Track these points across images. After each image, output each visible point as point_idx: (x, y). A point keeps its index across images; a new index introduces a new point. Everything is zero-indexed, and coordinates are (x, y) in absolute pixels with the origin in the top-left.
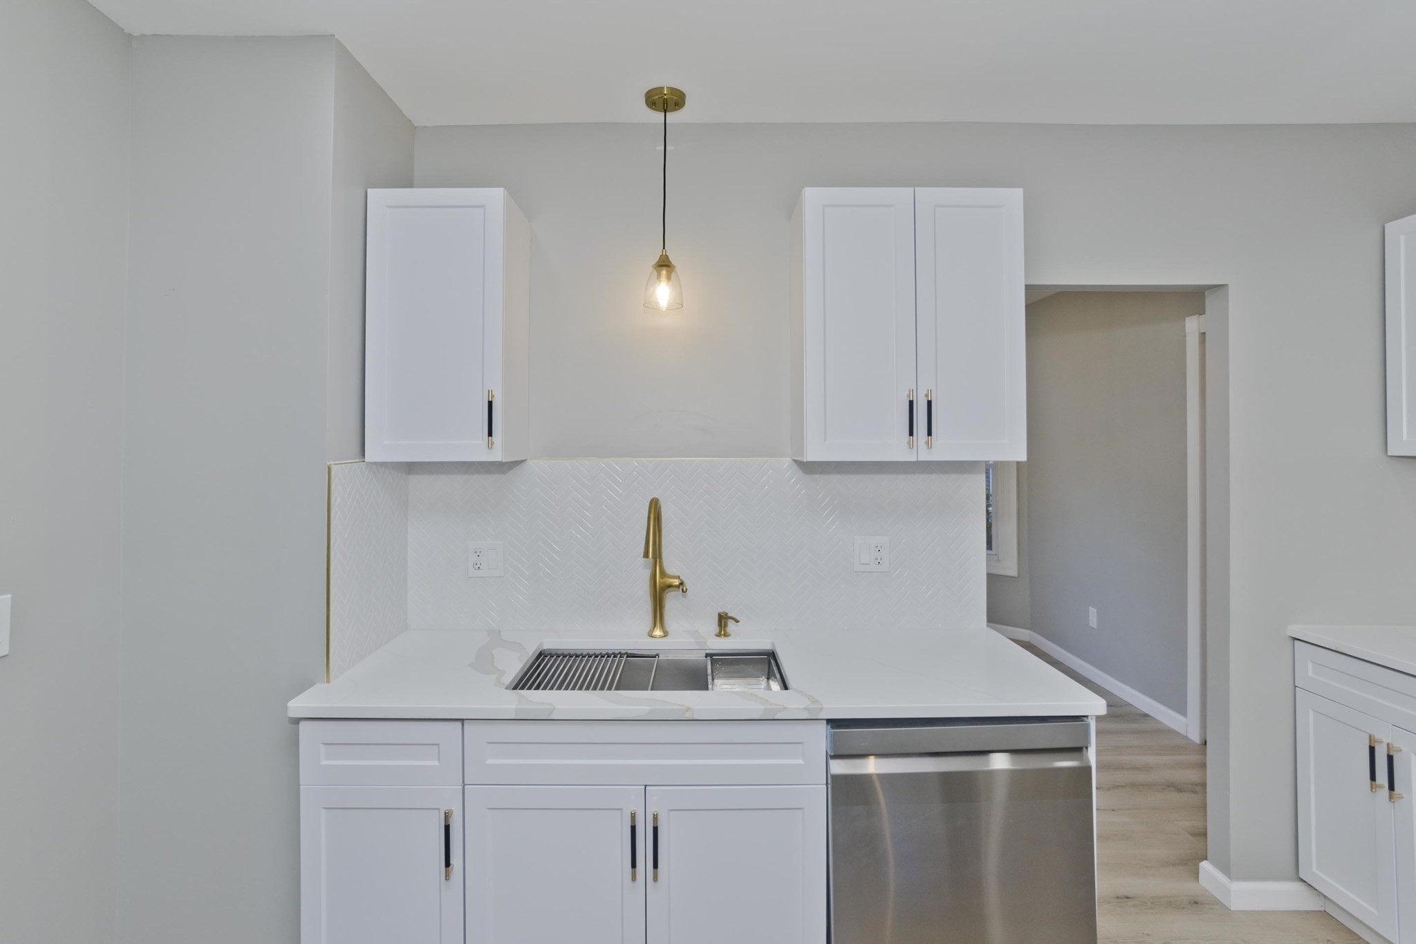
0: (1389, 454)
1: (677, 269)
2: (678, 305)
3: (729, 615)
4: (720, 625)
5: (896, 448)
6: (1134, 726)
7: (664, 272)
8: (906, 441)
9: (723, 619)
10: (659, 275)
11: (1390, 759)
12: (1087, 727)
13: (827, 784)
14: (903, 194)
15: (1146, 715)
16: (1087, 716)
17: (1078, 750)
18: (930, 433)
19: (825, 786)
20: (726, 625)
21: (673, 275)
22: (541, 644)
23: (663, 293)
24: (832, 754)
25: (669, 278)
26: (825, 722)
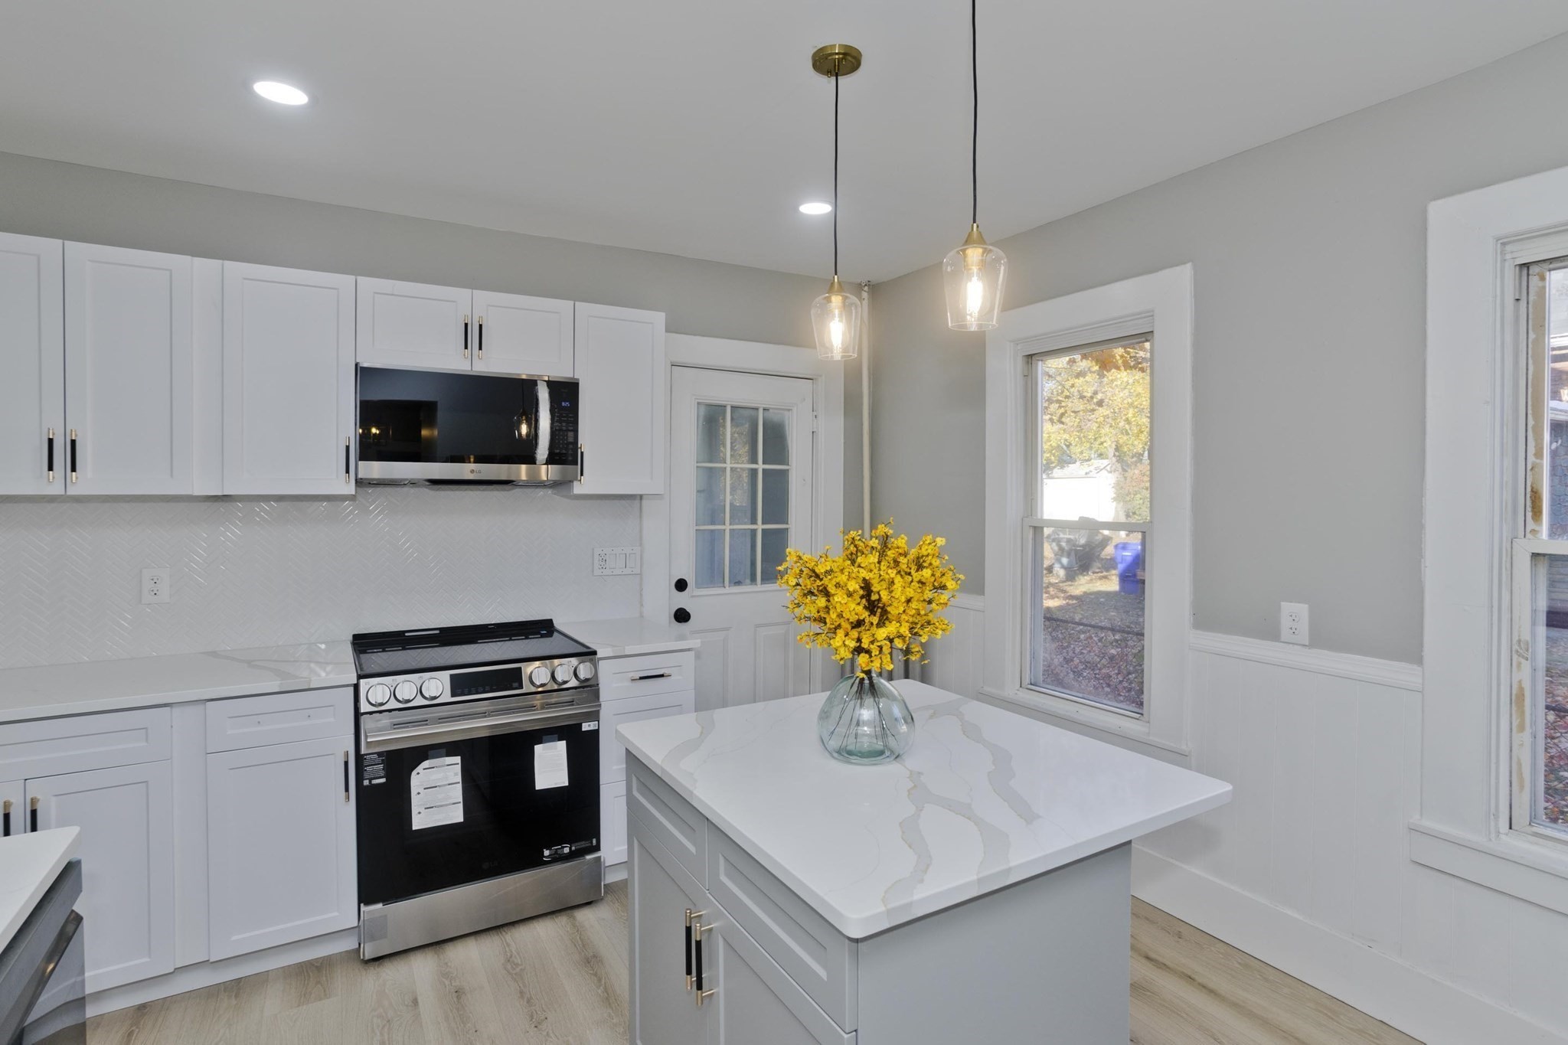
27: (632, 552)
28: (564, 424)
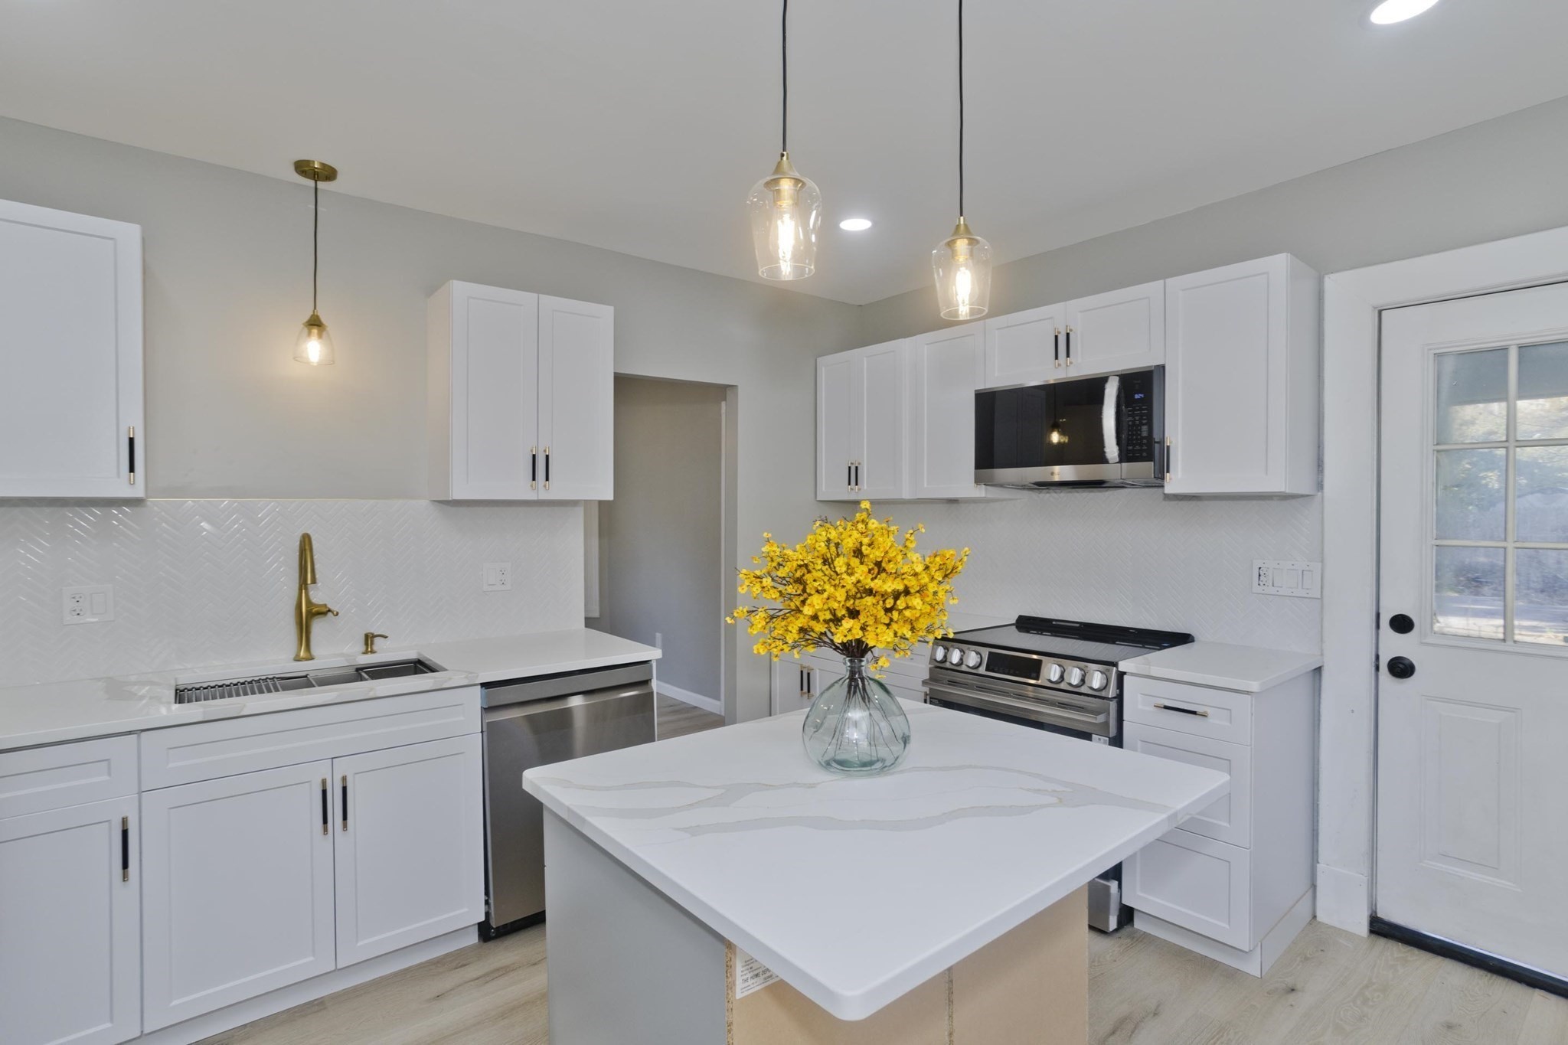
0: (818, 499)
1: (328, 329)
2: (329, 362)
3: (375, 634)
4: (366, 644)
5: (521, 488)
6: (690, 715)
7: (315, 331)
8: (529, 485)
9: (369, 639)
10: (310, 334)
11: (809, 674)
12: (651, 666)
13: (482, 732)
14: (529, 298)
15: (696, 707)
16: (650, 661)
17: (646, 682)
18: (547, 479)
19: (481, 734)
20: (372, 643)
21: (324, 333)
22: (176, 679)
23: (314, 349)
24: (487, 707)
25: (320, 336)
26: (479, 687)
27: (1308, 568)
28: (1137, 418)
